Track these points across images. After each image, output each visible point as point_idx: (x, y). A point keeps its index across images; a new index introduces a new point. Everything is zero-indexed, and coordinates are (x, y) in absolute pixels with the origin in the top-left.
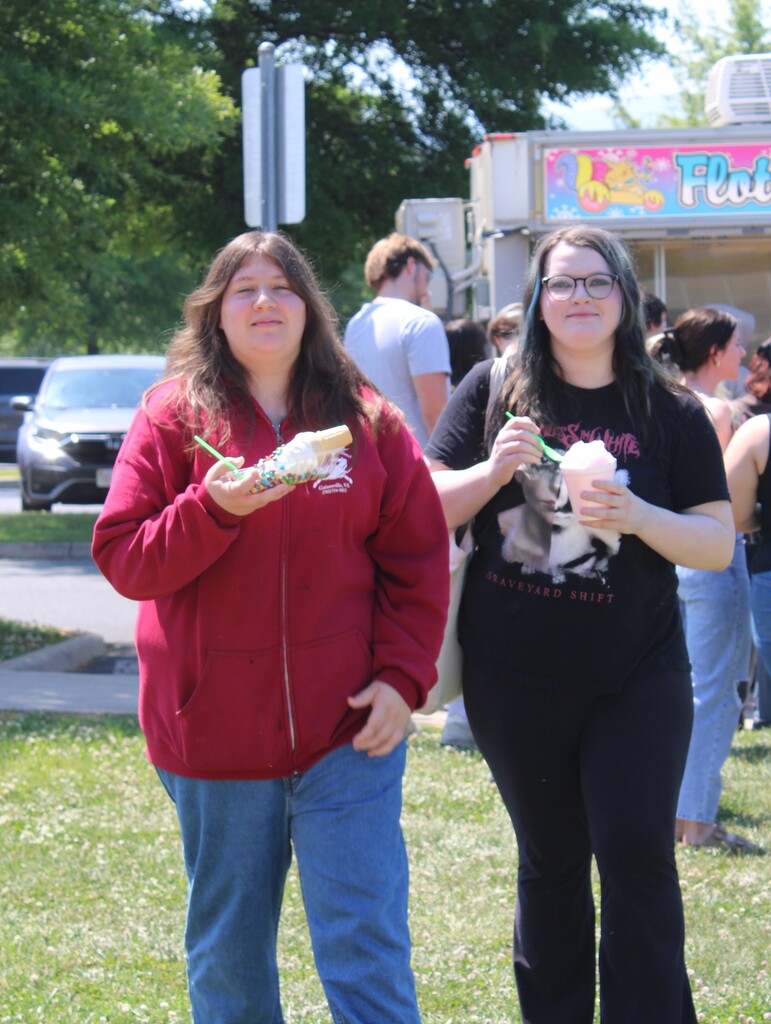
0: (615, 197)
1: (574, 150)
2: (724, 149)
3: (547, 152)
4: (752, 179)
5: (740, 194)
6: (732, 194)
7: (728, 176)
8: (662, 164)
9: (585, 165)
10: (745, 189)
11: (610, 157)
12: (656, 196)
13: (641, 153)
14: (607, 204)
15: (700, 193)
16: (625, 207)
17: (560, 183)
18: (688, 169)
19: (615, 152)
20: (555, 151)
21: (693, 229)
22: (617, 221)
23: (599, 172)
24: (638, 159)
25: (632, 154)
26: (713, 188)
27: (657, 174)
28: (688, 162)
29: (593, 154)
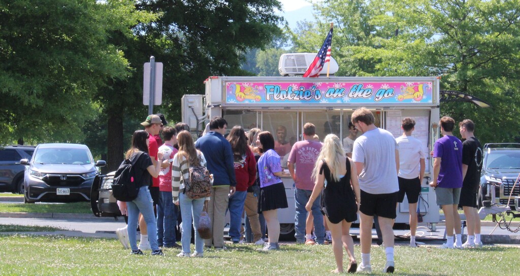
0: (247, 97)
1: (235, 83)
2: (279, 84)
3: (227, 83)
4: (287, 93)
5: (283, 97)
6: (281, 97)
7: (280, 92)
8: (261, 88)
9: (238, 87)
10: (285, 96)
11: (246, 85)
12: (259, 97)
13: (254, 85)
14: (244, 99)
15: (272, 97)
16: (249, 100)
17: (231, 92)
18: (268, 90)
19: (247, 84)
20: (229, 83)
21: (270, 107)
22: (247, 104)
23: (242, 89)
24: (254, 86)
25: (252, 84)
26: (275, 95)
27: (259, 90)
28: (268, 88)
29: (241, 84)
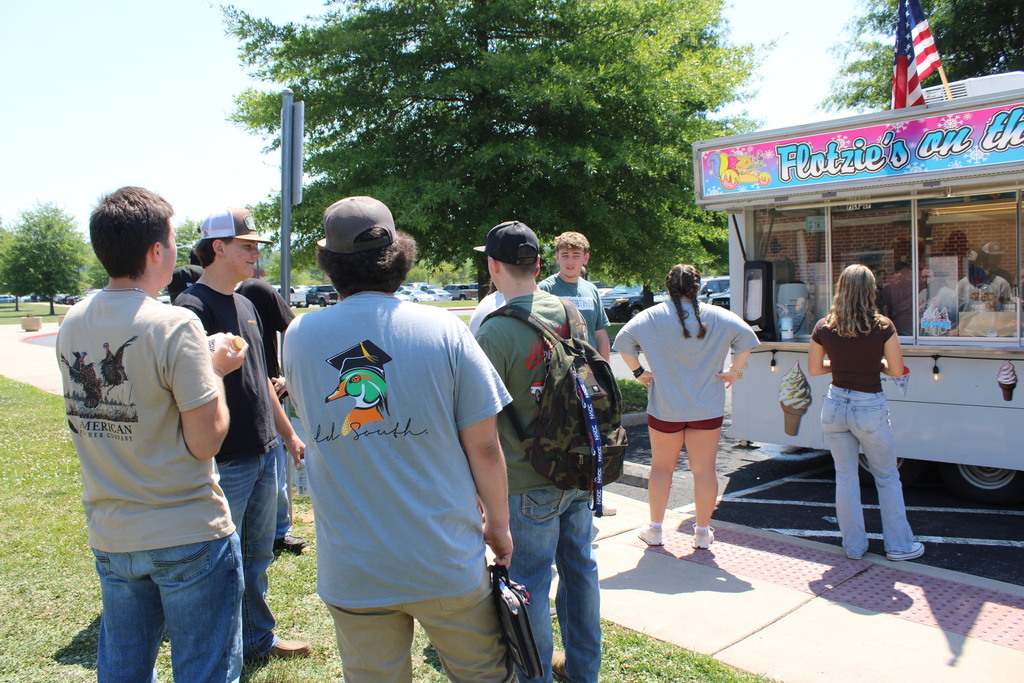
0: (743, 179)
1: (718, 151)
2: (807, 140)
3: (703, 153)
4: (826, 158)
5: (818, 170)
6: (813, 170)
7: (810, 157)
8: (769, 154)
9: (724, 158)
10: (821, 166)
11: (738, 153)
12: (766, 175)
13: (756, 148)
14: (737, 183)
15: (793, 170)
16: (747, 185)
17: (711, 172)
18: (785, 157)
19: (740, 149)
20: (707, 152)
21: (791, 196)
22: (744, 194)
23: (732, 163)
24: (754, 153)
25: (751, 149)
26: (801, 166)
27: (766, 161)
28: (784, 151)
29: (728, 152)
